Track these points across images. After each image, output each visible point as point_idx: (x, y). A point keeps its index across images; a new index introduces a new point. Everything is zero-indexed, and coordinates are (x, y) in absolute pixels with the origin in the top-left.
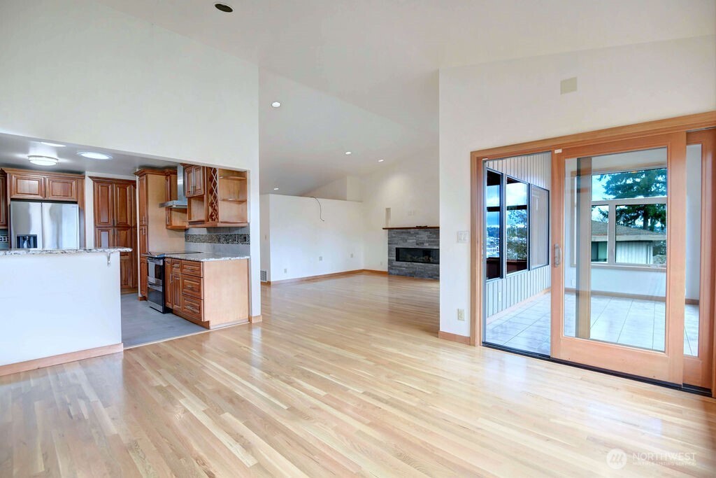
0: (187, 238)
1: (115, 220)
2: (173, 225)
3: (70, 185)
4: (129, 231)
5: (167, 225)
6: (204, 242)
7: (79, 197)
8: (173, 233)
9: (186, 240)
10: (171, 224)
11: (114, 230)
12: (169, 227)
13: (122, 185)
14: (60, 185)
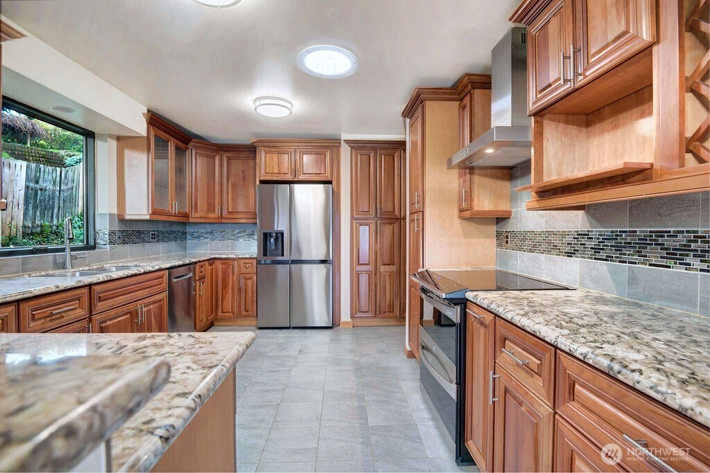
0: (503, 239)
1: (379, 207)
2: (476, 208)
3: (323, 156)
4: (396, 225)
5: (461, 211)
6: (570, 255)
7: (335, 174)
8: (473, 227)
9: (499, 245)
10: (470, 208)
11: (376, 224)
12: (467, 214)
13: (388, 152)
14: (312, 157)
